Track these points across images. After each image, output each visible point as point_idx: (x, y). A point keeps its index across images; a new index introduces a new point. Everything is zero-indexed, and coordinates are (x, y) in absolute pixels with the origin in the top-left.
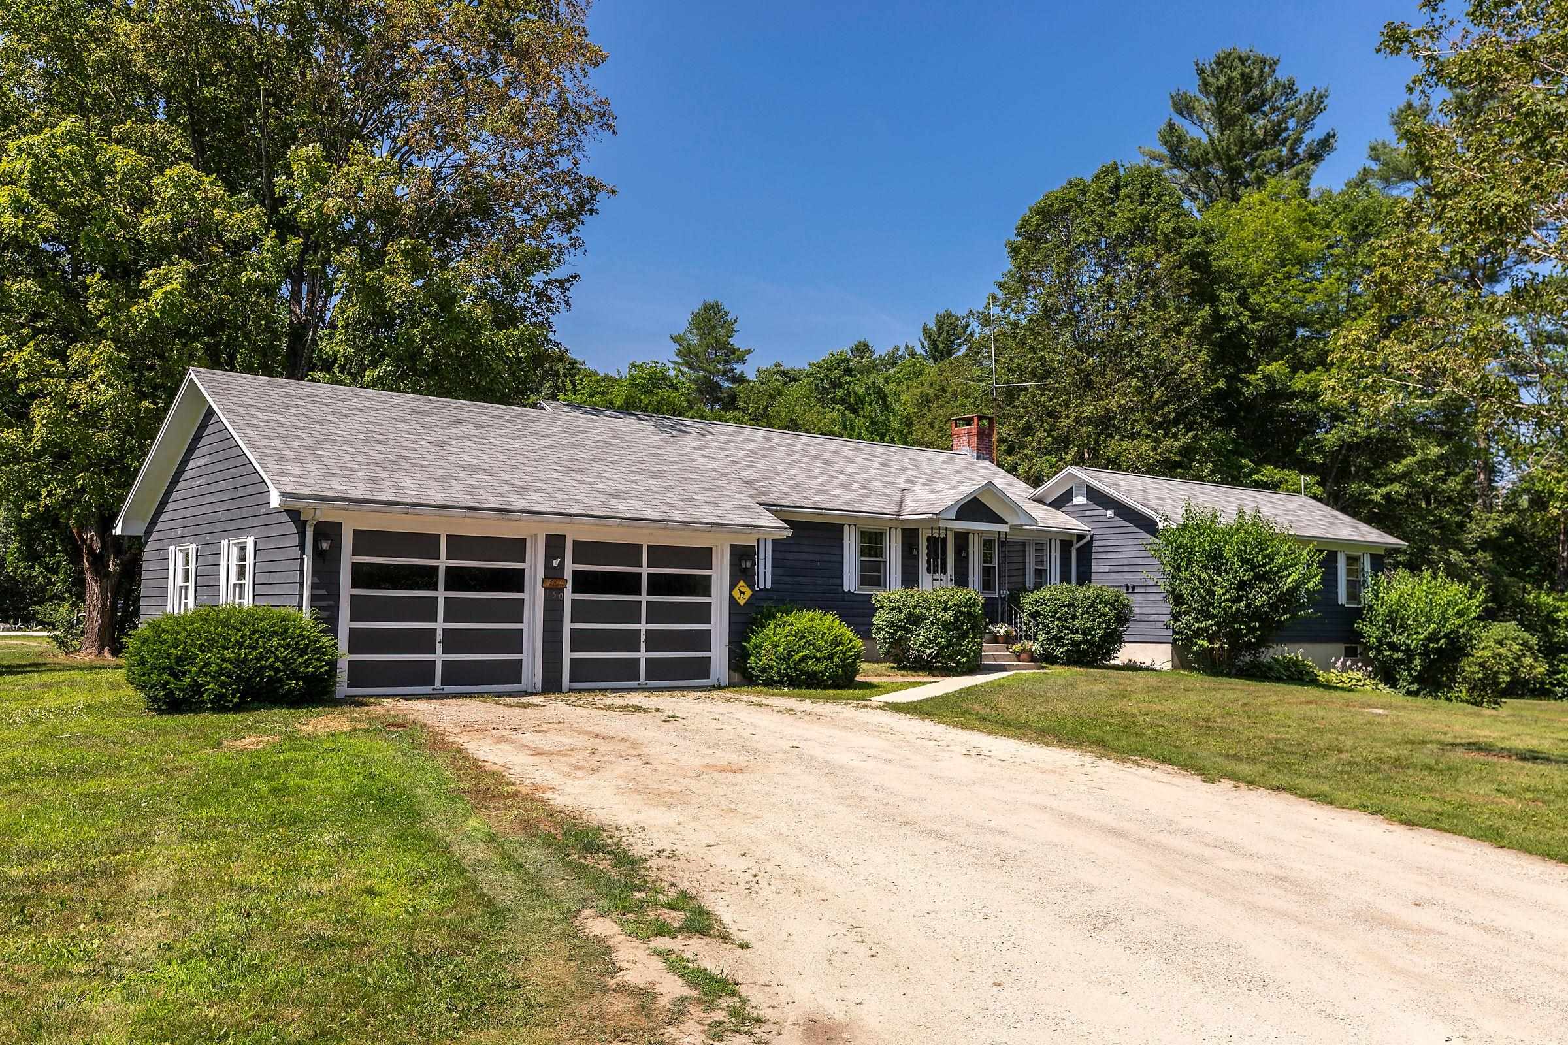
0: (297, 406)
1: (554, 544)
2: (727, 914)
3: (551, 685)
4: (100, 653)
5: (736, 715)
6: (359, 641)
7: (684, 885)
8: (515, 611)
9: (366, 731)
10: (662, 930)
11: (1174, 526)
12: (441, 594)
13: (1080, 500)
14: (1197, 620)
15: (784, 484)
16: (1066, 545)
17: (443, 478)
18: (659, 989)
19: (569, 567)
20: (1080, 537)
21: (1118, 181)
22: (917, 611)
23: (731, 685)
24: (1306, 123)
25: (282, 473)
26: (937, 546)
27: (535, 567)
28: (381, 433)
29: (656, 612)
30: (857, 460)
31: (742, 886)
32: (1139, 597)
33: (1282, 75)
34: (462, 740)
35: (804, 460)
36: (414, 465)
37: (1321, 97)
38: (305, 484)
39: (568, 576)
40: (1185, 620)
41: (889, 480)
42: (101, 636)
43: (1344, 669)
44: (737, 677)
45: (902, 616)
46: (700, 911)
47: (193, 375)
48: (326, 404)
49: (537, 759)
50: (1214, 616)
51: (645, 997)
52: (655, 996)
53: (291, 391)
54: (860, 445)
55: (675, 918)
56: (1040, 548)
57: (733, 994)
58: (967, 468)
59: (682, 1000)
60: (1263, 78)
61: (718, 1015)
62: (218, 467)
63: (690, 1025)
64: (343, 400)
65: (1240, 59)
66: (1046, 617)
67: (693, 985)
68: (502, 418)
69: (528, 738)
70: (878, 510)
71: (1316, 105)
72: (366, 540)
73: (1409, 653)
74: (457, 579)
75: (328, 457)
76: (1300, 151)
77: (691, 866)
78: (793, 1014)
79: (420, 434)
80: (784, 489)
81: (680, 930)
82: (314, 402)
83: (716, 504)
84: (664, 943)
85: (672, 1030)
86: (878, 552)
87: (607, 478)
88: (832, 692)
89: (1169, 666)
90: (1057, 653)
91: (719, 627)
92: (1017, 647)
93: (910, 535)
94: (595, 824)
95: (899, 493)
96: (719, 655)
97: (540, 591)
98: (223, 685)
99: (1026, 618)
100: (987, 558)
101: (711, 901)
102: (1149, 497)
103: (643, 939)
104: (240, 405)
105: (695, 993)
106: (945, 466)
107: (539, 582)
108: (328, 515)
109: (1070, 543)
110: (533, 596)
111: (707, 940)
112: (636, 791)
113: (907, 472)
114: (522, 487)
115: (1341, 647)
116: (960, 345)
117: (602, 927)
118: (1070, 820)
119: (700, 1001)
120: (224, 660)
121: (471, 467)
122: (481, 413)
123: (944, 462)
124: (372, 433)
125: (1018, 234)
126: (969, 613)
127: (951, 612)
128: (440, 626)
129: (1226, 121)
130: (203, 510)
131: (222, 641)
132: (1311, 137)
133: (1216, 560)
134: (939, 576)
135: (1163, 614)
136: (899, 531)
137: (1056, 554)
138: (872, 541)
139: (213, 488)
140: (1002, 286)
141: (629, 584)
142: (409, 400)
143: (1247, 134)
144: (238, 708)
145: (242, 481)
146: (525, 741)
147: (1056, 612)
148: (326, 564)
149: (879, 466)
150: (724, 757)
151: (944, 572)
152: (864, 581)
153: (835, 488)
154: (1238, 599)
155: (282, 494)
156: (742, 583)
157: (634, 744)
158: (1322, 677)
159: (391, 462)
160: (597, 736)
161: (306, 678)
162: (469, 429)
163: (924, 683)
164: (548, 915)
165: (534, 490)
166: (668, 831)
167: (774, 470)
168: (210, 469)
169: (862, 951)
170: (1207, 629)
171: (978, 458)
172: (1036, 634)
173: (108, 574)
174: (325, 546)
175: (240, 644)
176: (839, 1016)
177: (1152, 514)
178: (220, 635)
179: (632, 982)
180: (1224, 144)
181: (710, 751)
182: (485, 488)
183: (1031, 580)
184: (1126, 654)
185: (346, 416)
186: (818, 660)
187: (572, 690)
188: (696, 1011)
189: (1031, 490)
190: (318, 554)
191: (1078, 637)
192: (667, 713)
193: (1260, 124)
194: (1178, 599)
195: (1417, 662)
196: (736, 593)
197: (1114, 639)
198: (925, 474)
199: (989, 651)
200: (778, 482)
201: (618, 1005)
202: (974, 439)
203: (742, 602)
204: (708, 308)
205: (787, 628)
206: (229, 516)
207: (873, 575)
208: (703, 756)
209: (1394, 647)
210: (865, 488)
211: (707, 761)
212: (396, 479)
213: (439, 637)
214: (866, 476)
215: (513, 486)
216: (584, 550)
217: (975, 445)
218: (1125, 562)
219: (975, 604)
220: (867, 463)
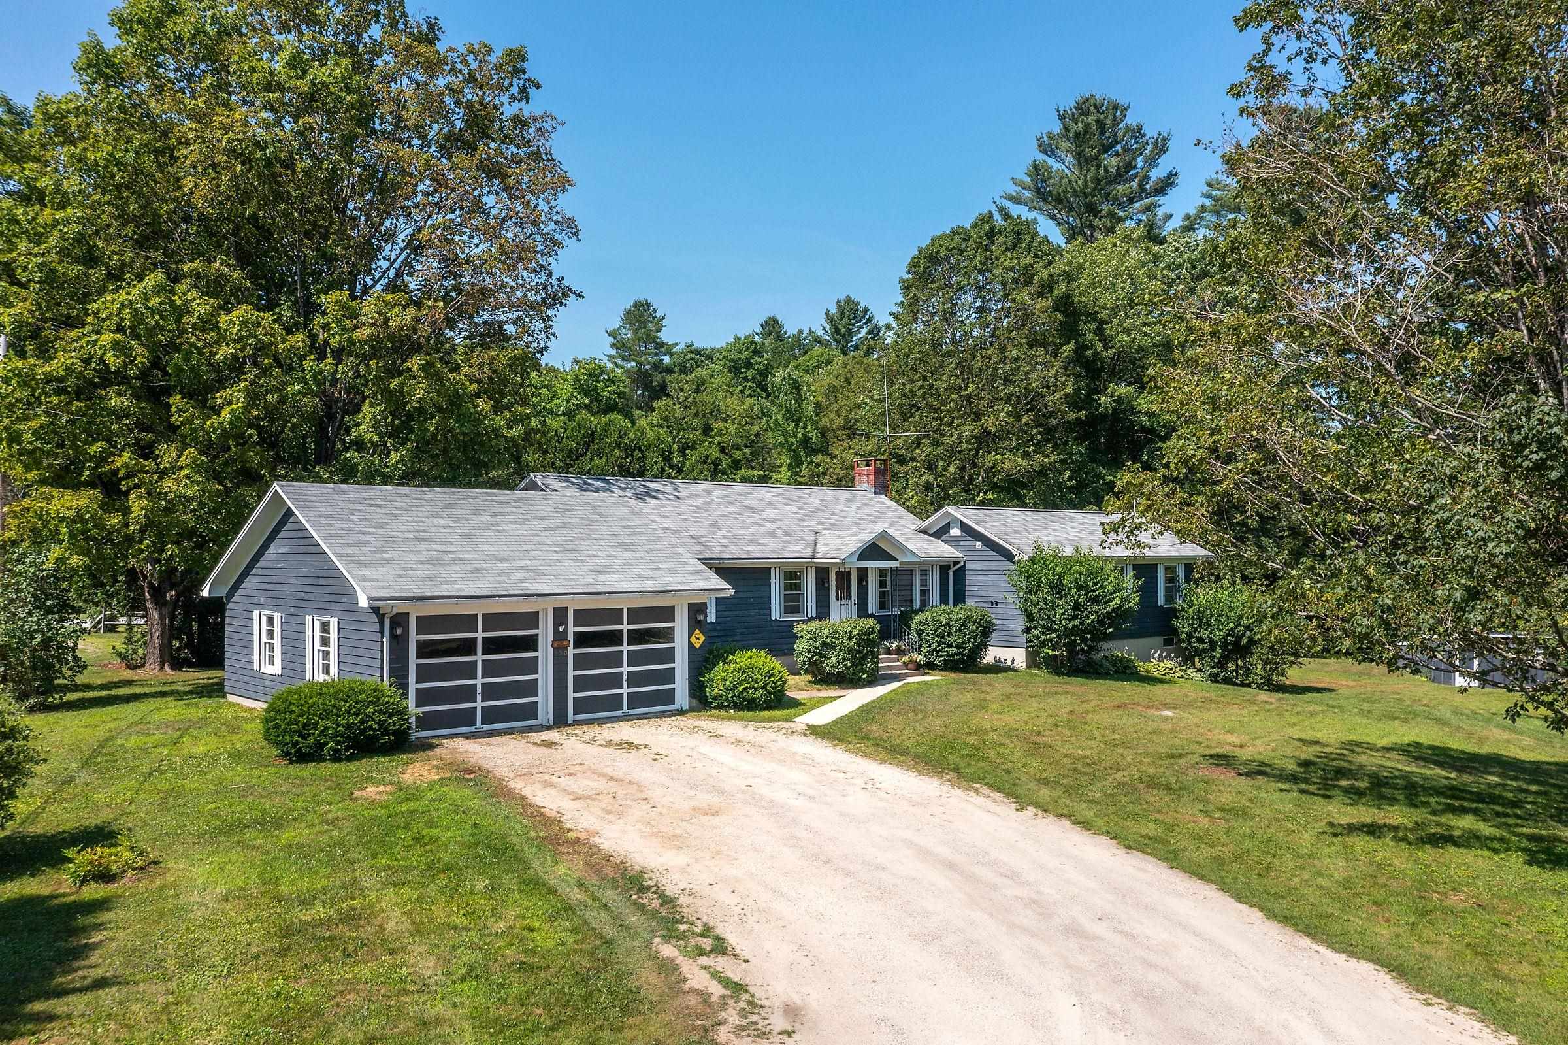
0: (360, 511)
1: (560, 615)
2: (732, 939)
3: (560, 721)
4: (162, 668)
5: (703, 750)
6: (424, 697)
7: (705, 919)
8: (532, 666)
9: (450, 779)
10: (702, 953)
11: (1026, 558)
12: (479, 658)
13: (955, 532)
14: (1044, 634)
15: (724, 537)
16: (944, 568)
17: (477, 570)
18: (710, 991)
19: (572, 630)
20: (956, 563)
21: (992, 228)
22: (828, 640)
23: (691, 710)
24: (1152, 163)
25: (364, 579)
26: (843, 577)
27: (546, 632)
28: (424, 531)
29: (634, 658)
30: (779, 506)
31: (737, 918)
32: (1000, 611)
33: (1131, 120)
34: (516, 785)
35: (738, 510)
36: (454, 560)
37: (1164, 140)
38: (383, 587)
39: (571, 637)
40: (1034, 632)
41: (805, 524)
42: (161, 655)
43: (1161, 659)
44: (695, 702)
45: (817, 645)
46: (718, 939)
47: (277, 488)
48: (379, 506)
49: (578, 804)
50: (1056, 631)
51: (704, 995)
52: (709, 995)
53: (351, 496)
54: (781, 491)
55: (707, 943)
56: (924, 573)
57: (747, 991)
58: (866, 504)
59: (723, 997)
60: (1116, 123)
61: (742, 1005)
62: (300, 557)
63: (730, 1011)
64: (391, 500)
65: (1096, 107)
66: (928, 634)
67: (726, 987)
68: (508, 503)
69: (564, 781)
70: (797, 555)
71: (1161, 146)
72: (425, 623)
73: (1213, 645)
74: (492, 646)
75: (392, 559)
76: (1148, 186)
77: (704, 901)
78: (777, 1002)
79: (451, 528)
80: (725, 542)
81: (711, 951)
82: (371, 505)
83: (676, 571)
84: (703, 960)
85: (722, 1014)
86: (797, 587)
87: (594, 555)
88: (767, 713)
89: (1024, 664)
90: (936, 662)
91: (681, 666)
92: (906, 659)
93: (822, 573)
94: (637, 868)
95: (812, 536)
96: (681, 686)
97: (551, 650)
98: (338, 743)
99: (914, 635)
100: (882, 584)
101: (722, 930)
102: (1009, 530)
103: (694, 958)
104: (320, 515)
105: (728, 992)
106: (849, 504)
107: (550, 643)
108: (399, 608)
109: (948, 567)
110: (545, 654)
111: (726, 958)
112: (653, 834)
113: (820, 513)
114: (533, 571)
115: (1159, 640)
116: (861, 328)
117: (668, 951)
118: (925, 854)
119: (732, 997)
120: (338, 725)
121: (495, 557)
122: (492, 500)
123: (848, 500)
124: (418, 530)
125: (909, 272)
126: (868, 639)
127: (854, 640)
128: (479, 681)
129: (1083, 161)
130: (286, 588)
131: (335, 711)
132: (1156, 175)
133: (1057, 587)
134: (845, 602)
135: (1021, 623)
136: (814, 569)
137: (936, 577)
138: (793, 578)
139: (294, 573)
140: (896, 317)
141: (614, 638)
142: (437, 494)
143: (1102, 171)
144: (350, 759)
145: (324, 573)
146: (563, 785)
147: (936, 630)
148: (399, 643)
149: (796, 510)
150: (706, 798)
151: (849, 597)
152: (788, 610)
153: (763, 536)
154: (1075, 617)
155: (369, 598)
156: (697, 631)
157: (640, 787)
158: (1141, 667)
159: (438, 558)
160: (612, 778)
161: (394, 733)
162: (486, 519)
163: (835, 698)
164: (636, 943)
165: (543, 574)
166: (683, 871)
167: (715, 525)
168: (292, 557)
169: (806, 962)
170: (1051, 640)
171: (876, 493)
172: (920, 647)
173: (165, 604)
174: (399, 631)
175: (348, 712)
176: (799, 1002)
177: (1009, 548)
178: (333, 706)
179: (696, 987)
180: (1080, 182)
181: (692, 793)
182: (508, 575)
183: (917, 605)
184: (992, 655)
185: (396, 516)
186: (756, 689)
187: (577, 723)
188: (731, 1002)
189: (919, 522)
190: (394, 637)
191: (953, 650)
192: (654, 750)
193: (1112, 162)
194: (1030, 617)
195: (1219, 650)
196: (693, 640)
197: (980, 647)
198: (833, 514)
199: (886, 663)
200: (719, 536)
201: (693, 1000)
202: (872, 478)
203: (697, 646)
204: (638, 305)
205: (732, 666)
206: (312, 597)
207: (793, 605)
208: (689, 798)
209: (1200, 640)
210: (787, 534)
211: (692, 803)
212: (444, 575)
213: (479, 690)
214: (786, 521)
215: (528, 571)
216: (582, 616)
217: (872, 482)
218: (990, 583)
219: (873, 631)
220: (788, 508)
